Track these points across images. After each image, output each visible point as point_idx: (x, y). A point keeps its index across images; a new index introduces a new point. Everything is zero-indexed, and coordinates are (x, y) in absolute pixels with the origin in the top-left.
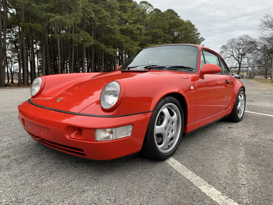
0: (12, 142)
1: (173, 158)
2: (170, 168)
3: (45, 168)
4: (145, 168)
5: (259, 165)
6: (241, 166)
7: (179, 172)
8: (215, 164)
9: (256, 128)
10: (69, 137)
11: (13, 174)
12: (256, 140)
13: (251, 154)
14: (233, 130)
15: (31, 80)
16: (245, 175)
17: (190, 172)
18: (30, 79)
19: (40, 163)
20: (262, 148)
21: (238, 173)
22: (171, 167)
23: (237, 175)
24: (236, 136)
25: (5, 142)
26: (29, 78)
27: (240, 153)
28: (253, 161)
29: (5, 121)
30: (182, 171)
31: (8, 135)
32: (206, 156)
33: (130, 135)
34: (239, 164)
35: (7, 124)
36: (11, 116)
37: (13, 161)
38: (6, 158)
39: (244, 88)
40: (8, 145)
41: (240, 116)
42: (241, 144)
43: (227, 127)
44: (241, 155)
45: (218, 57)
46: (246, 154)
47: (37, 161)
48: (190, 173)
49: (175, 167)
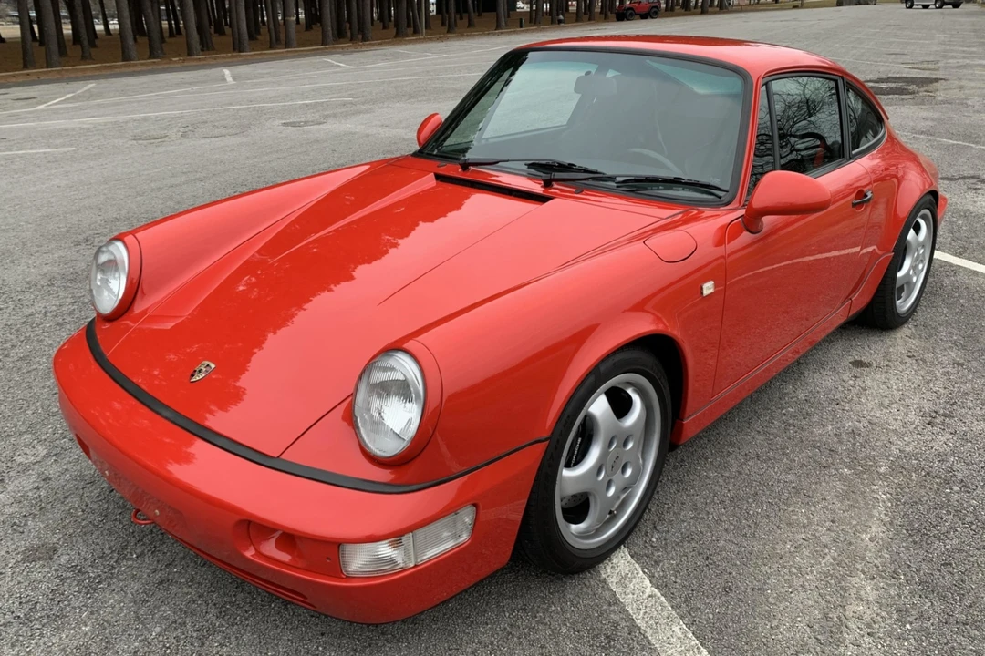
0: (52, 470)
1: (626, 550)
2: (610, 605)
3: (181, 610)
4: (525, 609)
5: (926, 587)
6: (862, 593)
7: (639, 629)
8: (773, 581)
9: (959, 364)
10: (253, 552)
11: (77, 648)
12: (942, 441)
13: (911, 524)
14: (869, 382)
15: (72, 23)
16: (869, 640)
17: (678, 629)
18: (65, 17)
19: (161, 583)
20: (956, 488)
21: (844, 628)
22: (616, 601)
23: (839, 642)
24: (874, 420)
25: (26, 468)
26: (64, 13)
27: (872, 516)
28: (909, 566)
29: (9, 345)
30: (652, 622)
31: (31, 428)
32: (745, 535)
33: (465, 537)
34: (857, 581)
35: (19, 364)
36: (27, 311)
37: (66, 578)
38: (40, 558)
39: (934, 194)
40: (38, 488)
41: (904, 305)
42: (882, 470)
43: (846, 363)
44: (874, 532)
45: (836, 82)
46: (891, 523)
47: (149, 576)
48: (680, 634)
49: (627, 599)
